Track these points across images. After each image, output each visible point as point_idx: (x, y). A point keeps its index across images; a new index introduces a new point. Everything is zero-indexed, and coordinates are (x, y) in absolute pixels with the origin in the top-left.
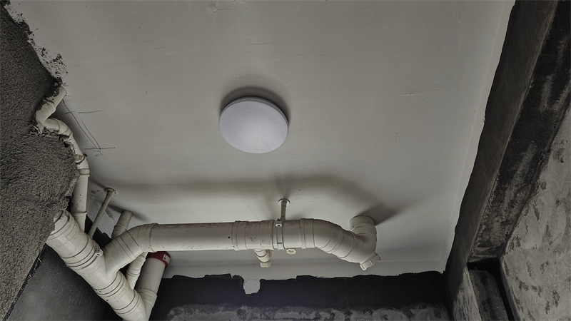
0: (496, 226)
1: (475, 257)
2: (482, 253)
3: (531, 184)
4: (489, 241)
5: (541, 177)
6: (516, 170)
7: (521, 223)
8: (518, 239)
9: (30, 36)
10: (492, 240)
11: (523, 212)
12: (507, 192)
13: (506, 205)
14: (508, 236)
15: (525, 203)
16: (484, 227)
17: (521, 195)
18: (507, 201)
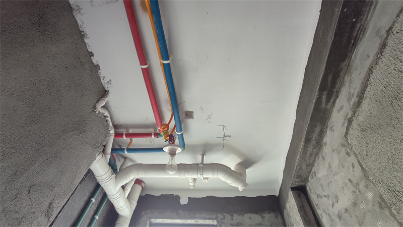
0: (304, 167)
1: (294, 184)
2: (298, 182)
3: (319, 144)
4: (300, 175)
5: (324, 140)
6: (312, 137)
7: (316, 165)
8: (315, 173)
9: (99, 71)
10: (302, 175)
11: (317, 159)
12: (309, 149)
13: (308, 156)
14: (310, 172)
15: (317, 154)
16: (298, 167)
17: (315, 150)
18: (309, 153)
